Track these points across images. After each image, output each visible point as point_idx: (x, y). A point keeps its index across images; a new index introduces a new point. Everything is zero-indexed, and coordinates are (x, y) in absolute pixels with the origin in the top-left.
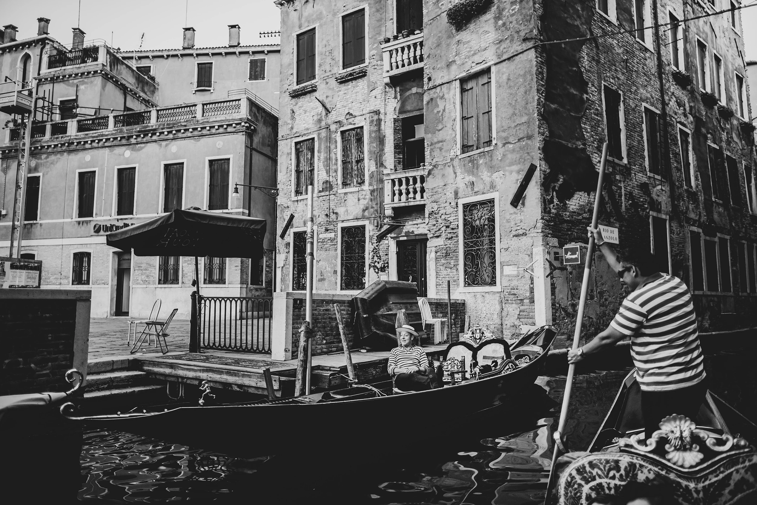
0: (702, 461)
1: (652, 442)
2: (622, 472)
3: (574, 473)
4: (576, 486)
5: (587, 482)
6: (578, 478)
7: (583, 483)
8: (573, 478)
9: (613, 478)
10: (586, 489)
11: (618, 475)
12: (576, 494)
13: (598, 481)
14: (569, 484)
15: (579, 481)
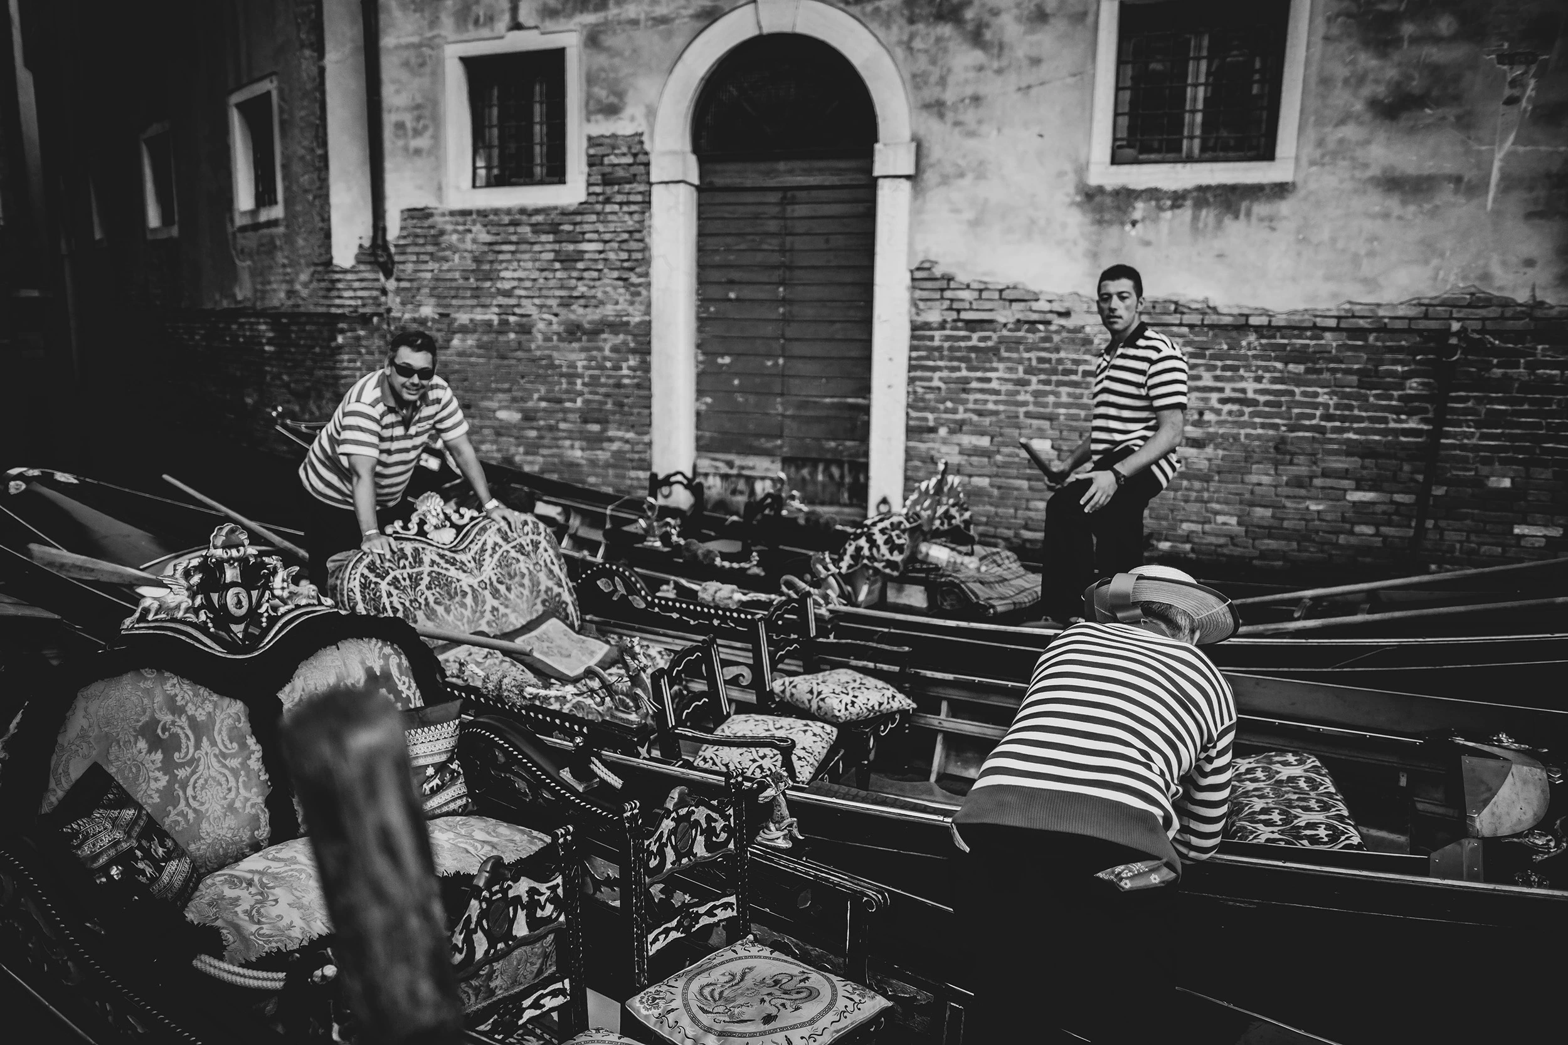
0: (458, 535)
1: (413, 526)
2: (410, 559)
3: (366, 572)
4: (373, 586)
5: (383, 579)
6: (372, 576)
7: (378, 580)
8: (366, 578)
9: (404, 567)
10: (384, 586)
11: (407, 563)
12: (375, 594)
13: (392, 574)
14: (364, 587)
15: (374, 580)
